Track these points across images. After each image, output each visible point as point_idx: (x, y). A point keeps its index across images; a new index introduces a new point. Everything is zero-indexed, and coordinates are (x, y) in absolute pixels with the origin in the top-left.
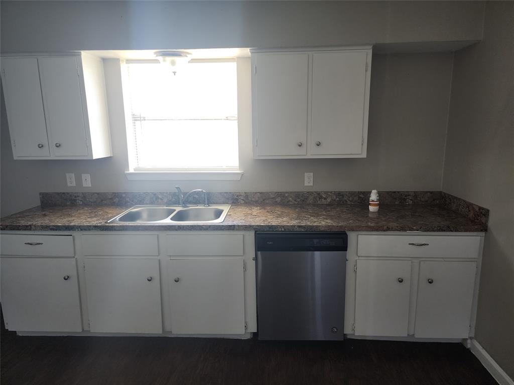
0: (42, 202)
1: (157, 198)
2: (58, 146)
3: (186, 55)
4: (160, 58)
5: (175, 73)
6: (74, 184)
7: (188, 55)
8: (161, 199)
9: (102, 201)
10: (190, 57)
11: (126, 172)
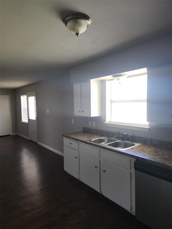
0: (83, 130)
1: (114, 135)
2: (83, 112)
3: (124, 75)
4: (114, 78)
5: (120, 83)
6: (91, 125)
7: (125, 75)
8: (115, 135)
9: (97, 132)
10: (126, 76)
11: (105, 123)
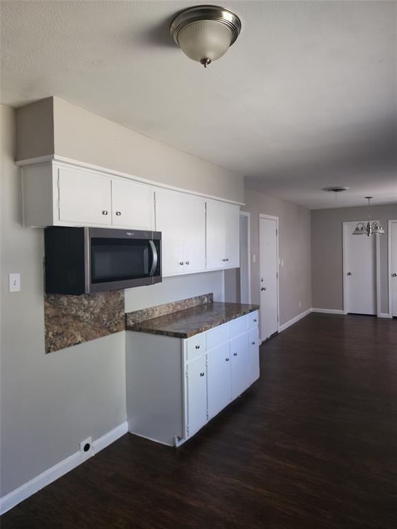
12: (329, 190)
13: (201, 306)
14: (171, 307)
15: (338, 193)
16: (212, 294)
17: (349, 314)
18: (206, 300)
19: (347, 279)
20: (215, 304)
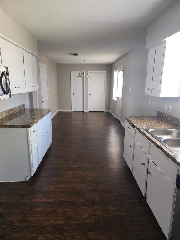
0: (157, 115)
6: (167, 110)
12: (72, 54)
13: (20, 111)
14: (7, 113)
15: (76, 56)
16: (24, 105)
17: (74, 111)
18: (22, 108)
19: (72, 96)
20: (26, 110)
